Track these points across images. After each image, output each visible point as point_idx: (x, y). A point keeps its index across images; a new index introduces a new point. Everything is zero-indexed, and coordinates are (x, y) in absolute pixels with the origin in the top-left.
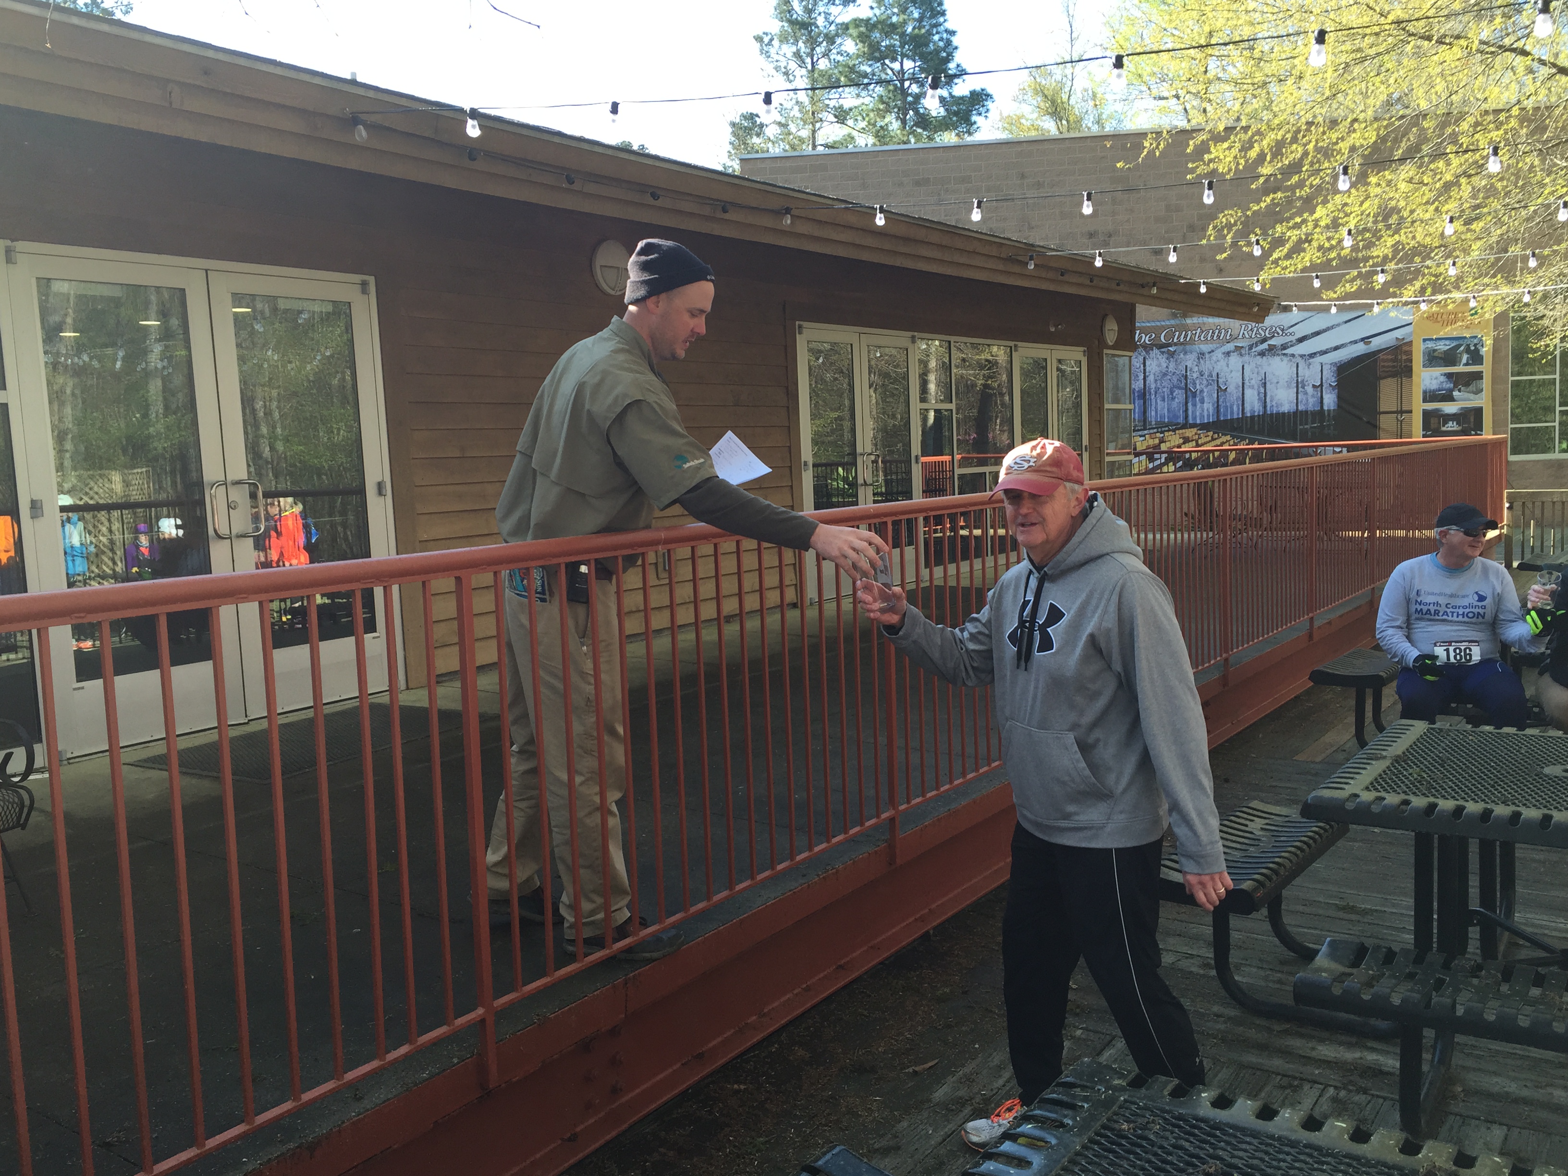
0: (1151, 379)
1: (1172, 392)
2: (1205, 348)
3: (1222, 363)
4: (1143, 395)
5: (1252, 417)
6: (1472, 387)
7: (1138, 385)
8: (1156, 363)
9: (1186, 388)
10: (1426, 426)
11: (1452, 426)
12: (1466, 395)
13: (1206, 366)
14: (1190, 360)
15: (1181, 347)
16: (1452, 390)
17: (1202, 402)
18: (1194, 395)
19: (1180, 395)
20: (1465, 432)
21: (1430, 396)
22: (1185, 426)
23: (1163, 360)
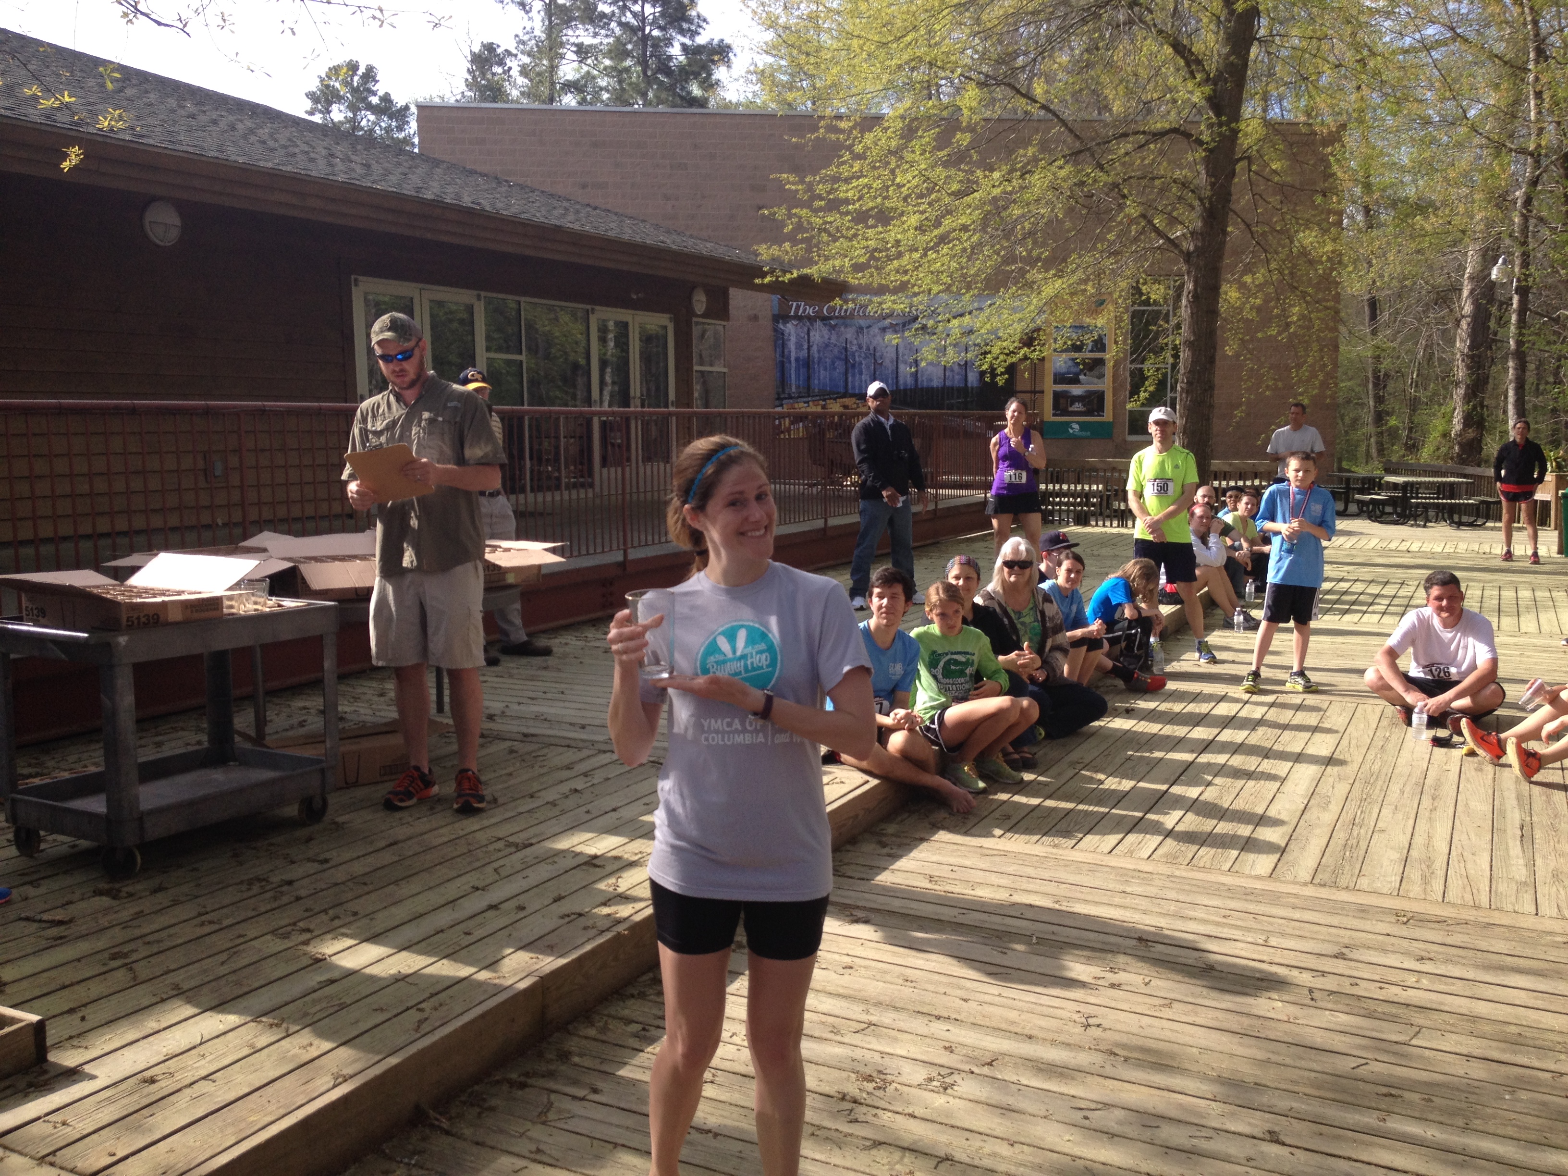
0: (815, 349)
1: (833, 363)
2: (863, 323)
3: (879, 338)
4: (807, 364)
5: (905, 390)
6: (1096, 372)
7: (804, 353)
8: (819, 334)
9: (846, 360)
10: (1056, 406)
11: (1077, 407)
12: (1091, 379)
13: (864, 340)
14: (849, 334)
15: (840, 321)
16: (1077, 375)
17: (861, 373)
18: (853, 366)
19: (840, 366)
20: (1089, 413)
21: (1060, 378)
22: (845, 395)
23: (825, 332)
